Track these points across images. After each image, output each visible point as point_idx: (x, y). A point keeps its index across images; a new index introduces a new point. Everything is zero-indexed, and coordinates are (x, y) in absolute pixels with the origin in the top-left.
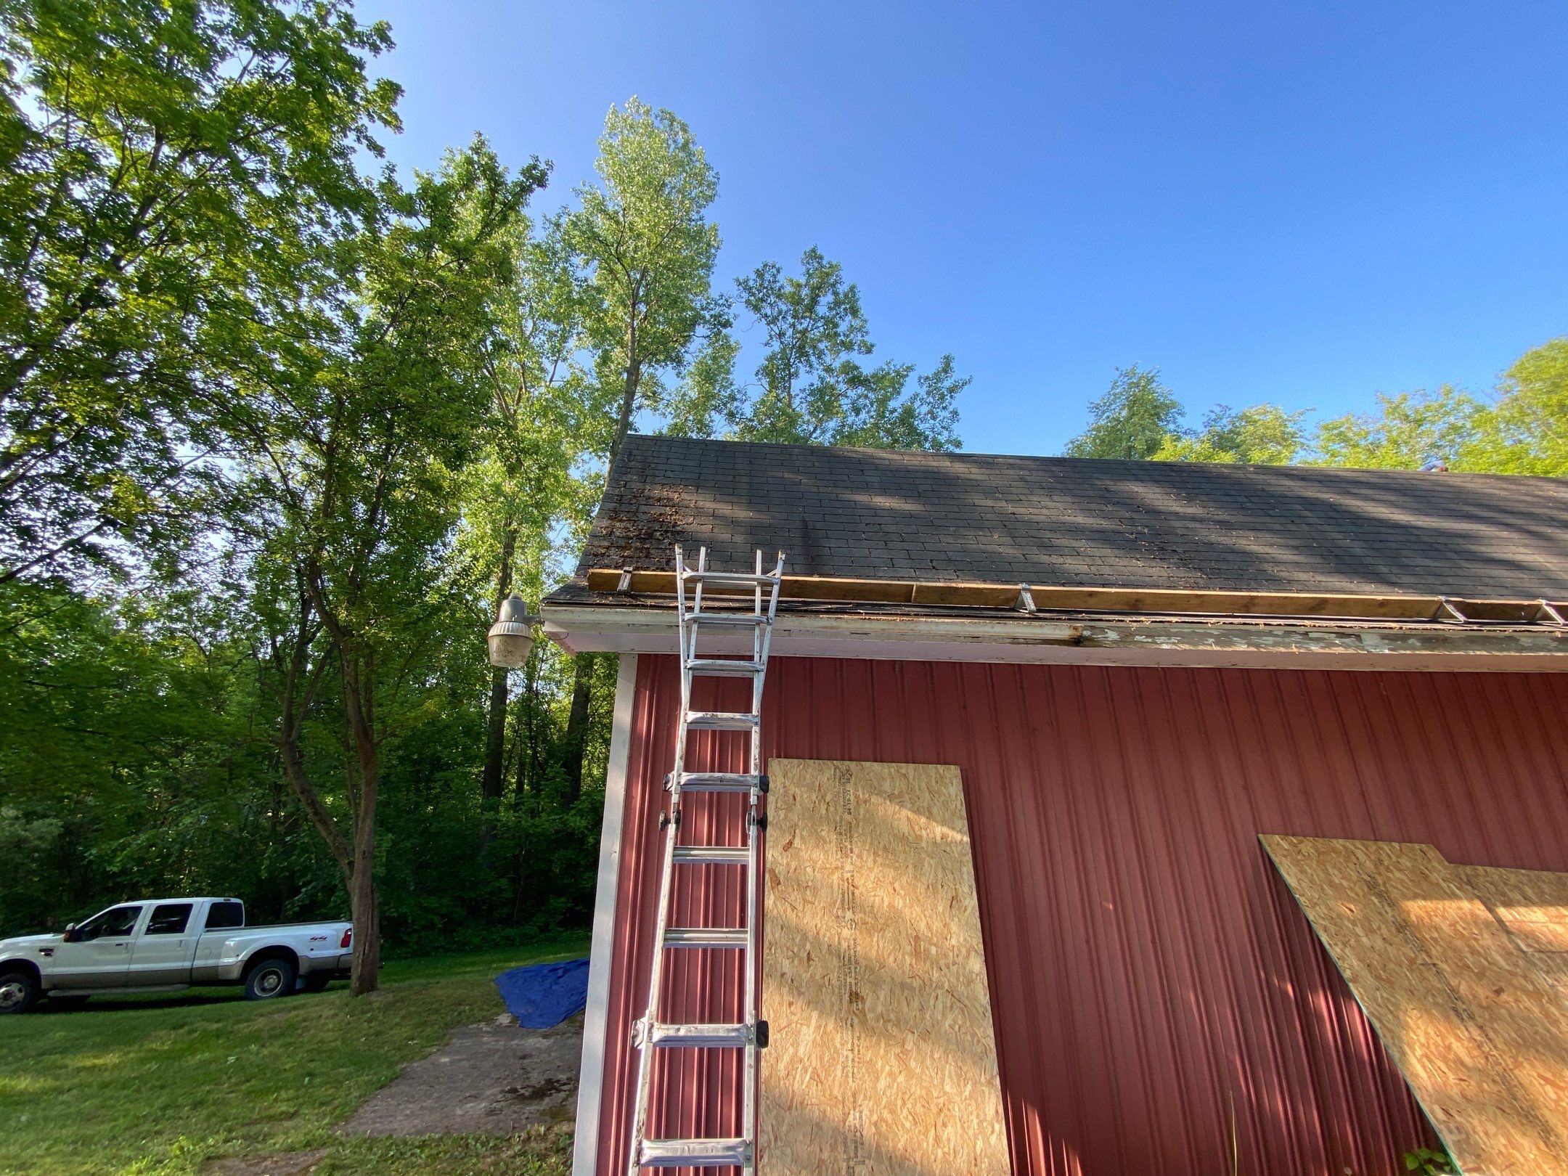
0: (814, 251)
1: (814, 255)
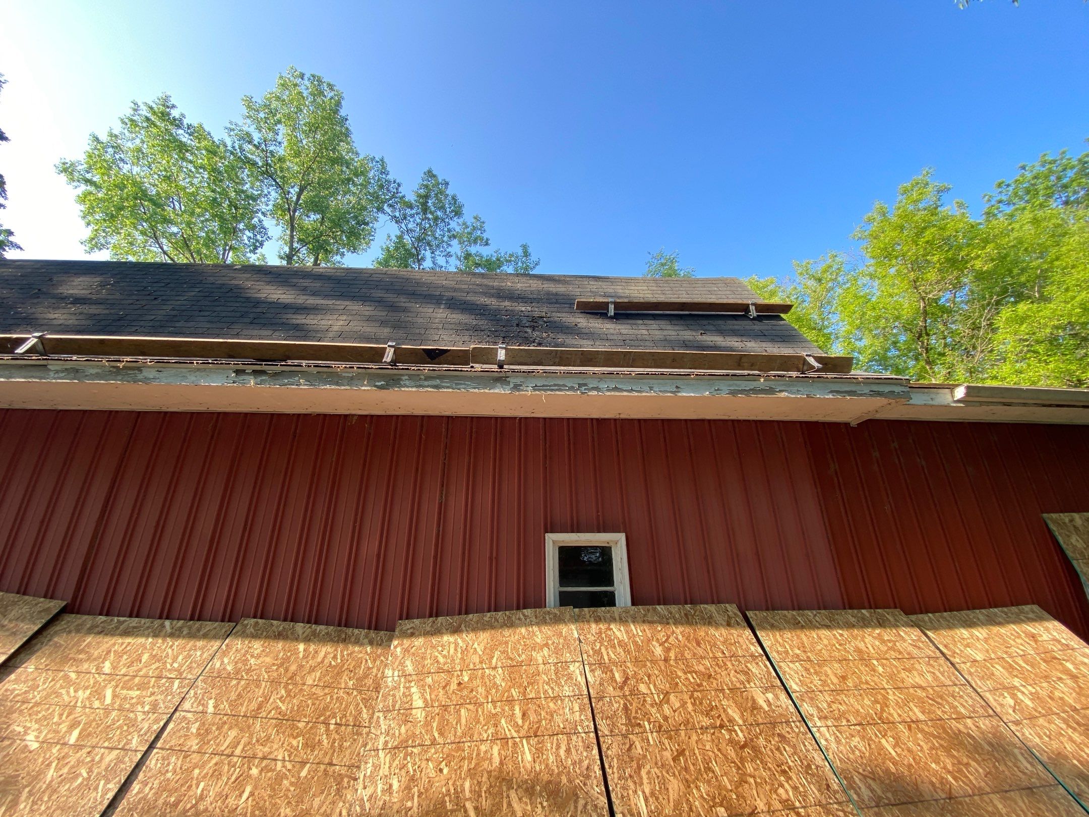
0: (430, 172)
1: (430, 174)
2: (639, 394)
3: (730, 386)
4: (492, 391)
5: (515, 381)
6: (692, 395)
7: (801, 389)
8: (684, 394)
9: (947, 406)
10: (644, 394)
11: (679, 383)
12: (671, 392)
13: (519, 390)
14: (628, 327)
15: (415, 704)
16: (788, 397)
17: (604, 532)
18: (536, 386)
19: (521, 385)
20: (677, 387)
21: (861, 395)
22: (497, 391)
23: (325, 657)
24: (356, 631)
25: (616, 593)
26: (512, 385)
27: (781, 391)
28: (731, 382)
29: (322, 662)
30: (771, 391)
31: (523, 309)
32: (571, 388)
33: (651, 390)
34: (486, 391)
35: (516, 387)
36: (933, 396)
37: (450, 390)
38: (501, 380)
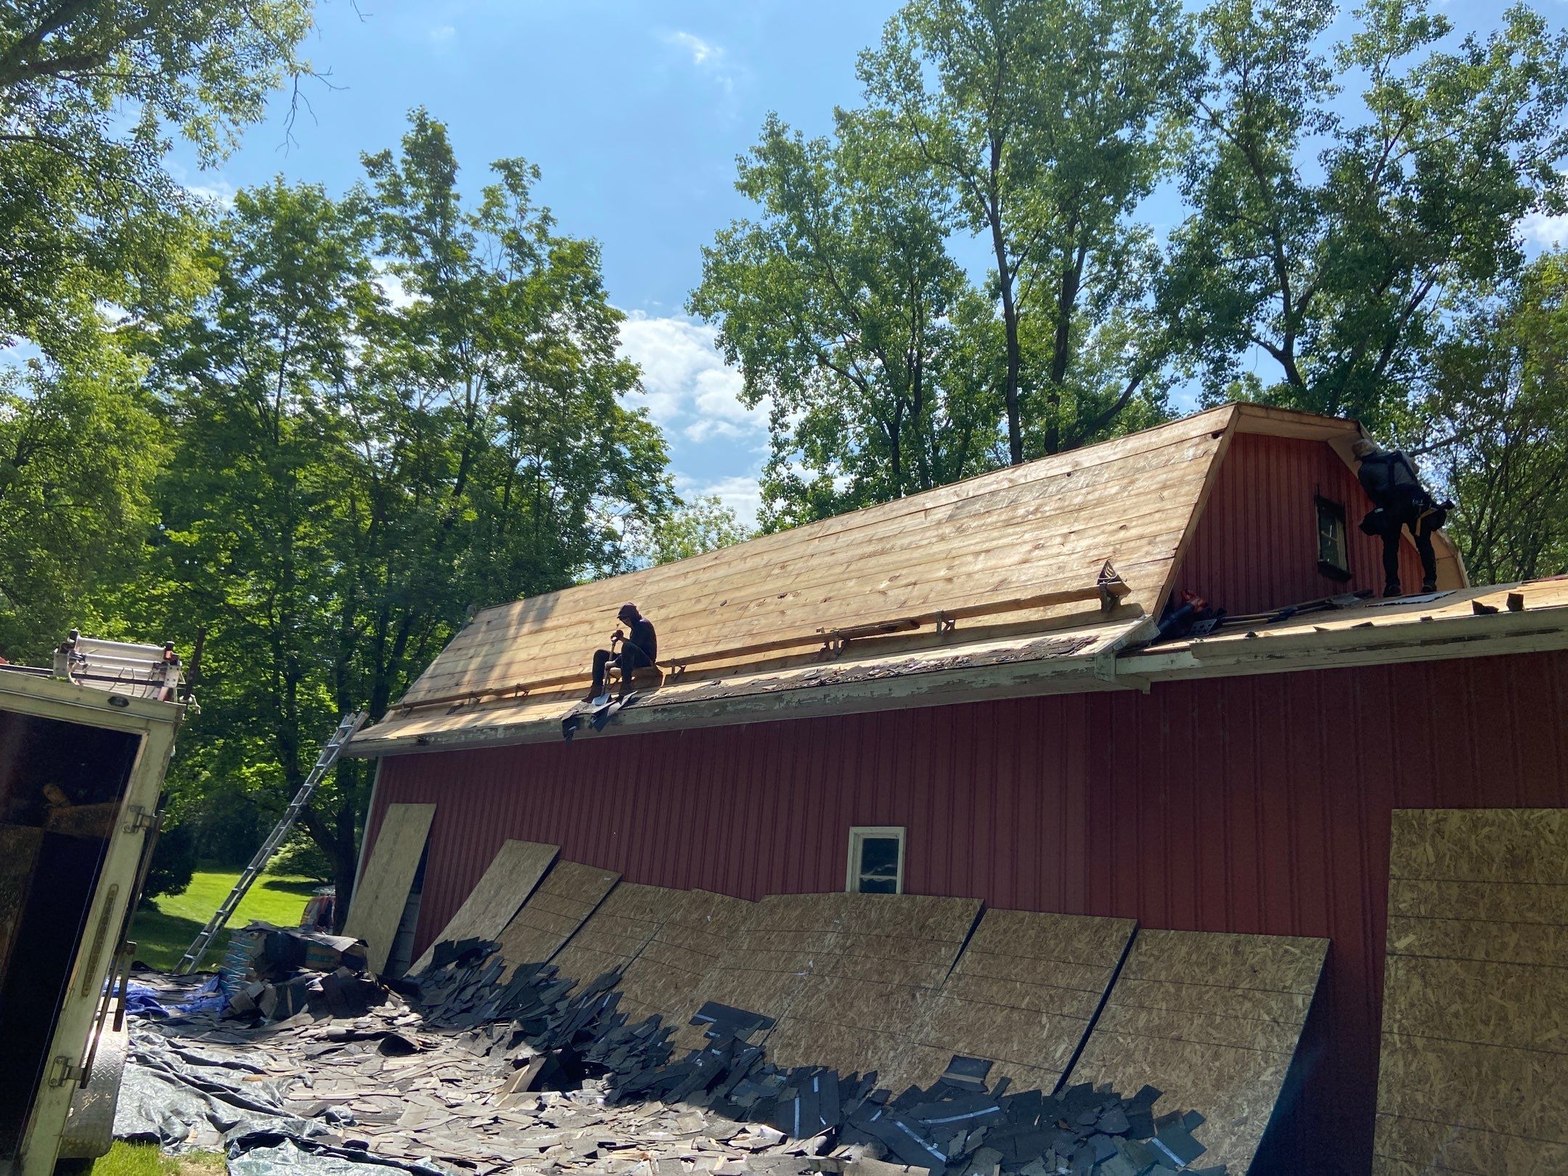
25: (896, 882)
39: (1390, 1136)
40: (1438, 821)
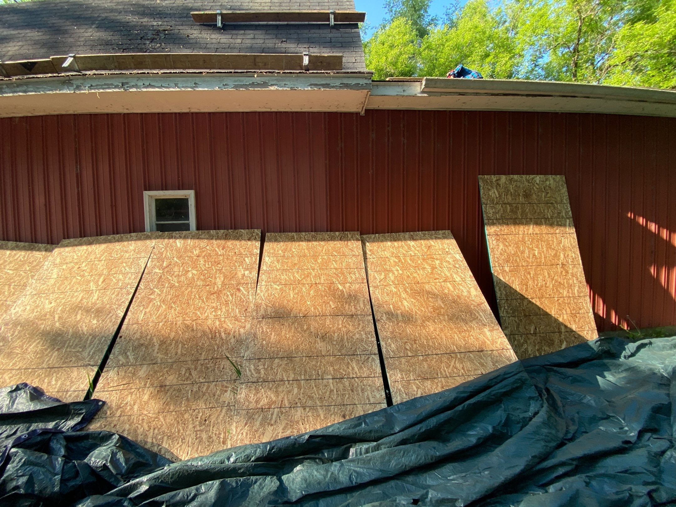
2: (167, 90)
3: (235, 81)
4: (61, 92)
5: (76, 83)
6: (206, 89)
7: (288, 83)
8: (200, 89)
9: (415, 96)
10: (172, 89)
11: (197, 80)
12: (191, 87)
13: (80, 90)
14: (230, 36)
15: (53, 277)
16: (277, 90)
17: (183, 189)
18: (91, 86)
19: (81, 86)
20: (195, 83)
21: (333, 87)
22: (64, 92)
23: (19, 257)
24: (40, 245)
25: (190, 224)
26: (75, 87)
27: (272, 85)
28: (236, 79)
29: (17, 259)
30: (265, 84)
31: (155, 24)
32: (116, 87)
33: (176, 86)
34: (58, 92)
35: (78, 87)
36: (405, 88)
37: (33, 93)
38: (67, 82)
39: (504, 308)
40: (497, 180)
